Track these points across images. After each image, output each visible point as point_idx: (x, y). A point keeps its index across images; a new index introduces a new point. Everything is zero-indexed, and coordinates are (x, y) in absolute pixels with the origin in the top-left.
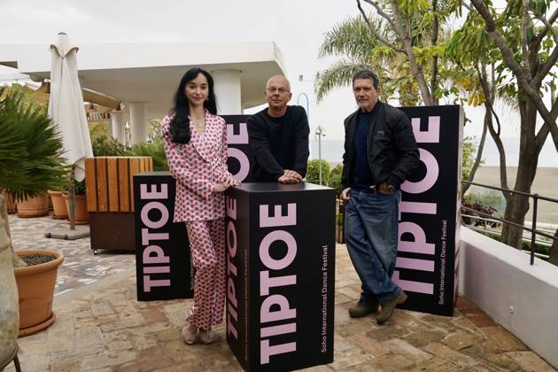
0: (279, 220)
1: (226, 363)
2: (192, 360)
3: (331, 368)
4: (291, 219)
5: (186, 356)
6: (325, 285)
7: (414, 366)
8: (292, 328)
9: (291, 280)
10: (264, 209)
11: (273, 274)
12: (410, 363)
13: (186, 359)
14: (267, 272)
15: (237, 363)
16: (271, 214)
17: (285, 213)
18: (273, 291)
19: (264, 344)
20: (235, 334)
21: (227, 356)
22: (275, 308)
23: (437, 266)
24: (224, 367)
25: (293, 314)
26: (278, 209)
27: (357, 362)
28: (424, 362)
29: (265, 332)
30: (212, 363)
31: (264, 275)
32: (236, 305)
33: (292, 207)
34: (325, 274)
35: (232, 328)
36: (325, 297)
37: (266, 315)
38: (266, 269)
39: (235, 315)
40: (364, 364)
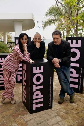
0: (38, 71)
1: (23, 109)
2: (13, 109)
3: (52, 110)
4: (42, 71)
5: (12, 107)
6: (51, 88)
7: (74, 108)
8: (42, 100)
9: (42, 87)
10: (34, 68)
11: (37, 86)
12: (73, 108)
13: (12, 108)
14: (35, 85)
15: (26, 109)
16: (37, 69)
17: (40, 69)
18: (37, 90)
19: (34, 105)
20: (26, 101)
21: (23, 107)
22: (37, 95)
23: (79, 80)
24: (23, 110)
25: (42, 96)
26: (38, 68)
27: (59, 108)
28: (76, 107)
29: (34, 101)
30: (19, 110)
31: (34, 86)
32: (26, 93)
33: (42, 67)
34: (51, 85)
35: (24, 99)
36: (51, 91)
37: (35, 97)
38: (35, 84)
39: (26, 96)
40: (61, 108)
